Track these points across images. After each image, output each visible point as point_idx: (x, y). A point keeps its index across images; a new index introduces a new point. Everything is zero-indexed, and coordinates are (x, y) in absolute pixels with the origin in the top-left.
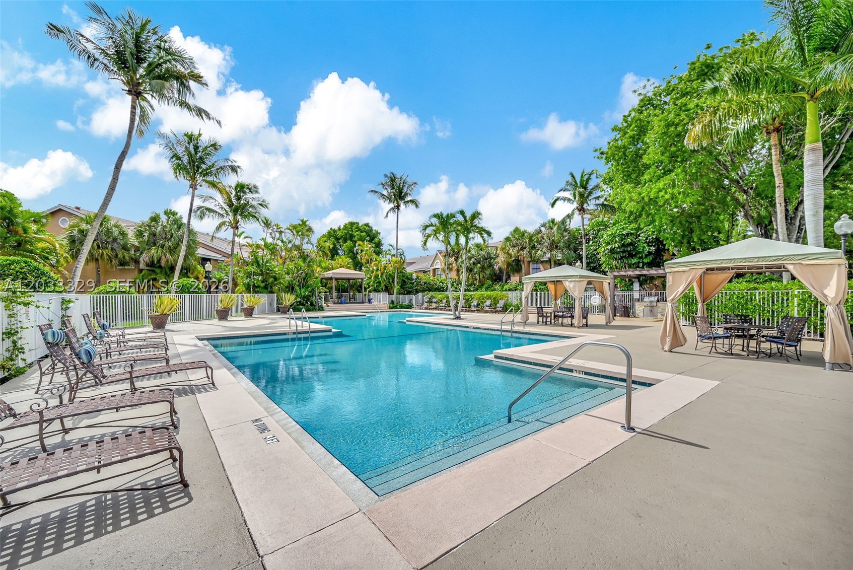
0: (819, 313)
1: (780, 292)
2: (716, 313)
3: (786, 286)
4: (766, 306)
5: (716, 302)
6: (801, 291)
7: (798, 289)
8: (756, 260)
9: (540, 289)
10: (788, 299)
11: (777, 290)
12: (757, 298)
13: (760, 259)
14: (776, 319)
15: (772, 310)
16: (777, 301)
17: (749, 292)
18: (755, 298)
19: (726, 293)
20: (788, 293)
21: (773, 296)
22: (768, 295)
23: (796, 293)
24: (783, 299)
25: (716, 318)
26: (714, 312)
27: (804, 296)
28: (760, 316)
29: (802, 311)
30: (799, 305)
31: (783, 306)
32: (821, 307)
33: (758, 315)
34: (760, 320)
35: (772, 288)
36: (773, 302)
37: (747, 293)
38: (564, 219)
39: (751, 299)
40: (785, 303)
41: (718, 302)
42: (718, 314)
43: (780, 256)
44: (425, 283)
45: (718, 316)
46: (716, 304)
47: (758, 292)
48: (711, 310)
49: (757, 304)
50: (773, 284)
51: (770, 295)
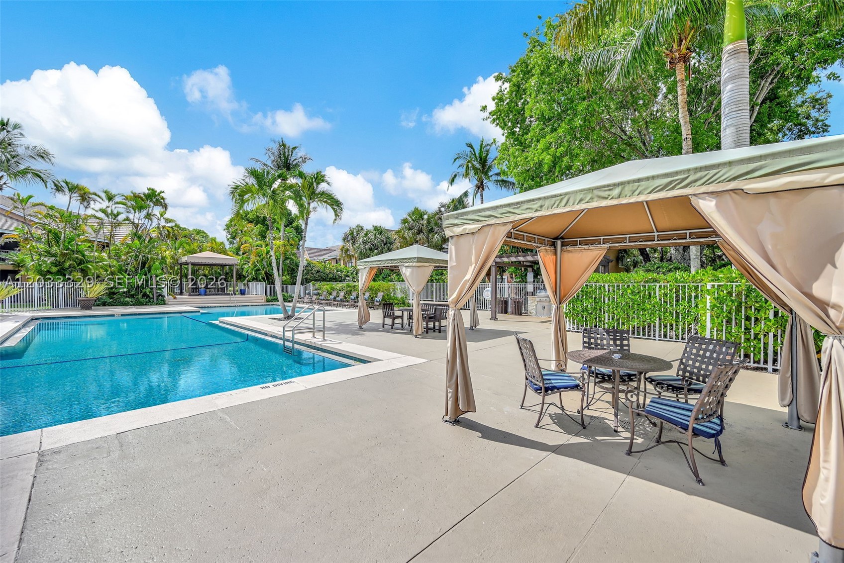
0: (743, 321)
1: (687, 285)
2: (606, 314)
3: (694, 276)
4: (668, 306)
5: (606, 299)
6: (716, 284)
7: (713, 281)
8: (616, 192)
9: (436, 280)
10: (696, 297)
11: (683, 282)
12: (657, 295)
13: (628, 189)
14: (681, 324)
15: (676, 312)
16: (683, 299)
17: (647, 284)
18: (655, 293)
19: (618, 286)
20: (696, 288)
21: (677, 291)
22: (671, 290)
23: (709, 287)
24: (690, 296)
25: (606, 321)
26: (604, 313)
27: (721, 293)
28: (660, 319)
29: (718, 318)
30: (713, 308)
31: (690, 307)
32: (746, 311)
33: (658, 319)
34: (660, 326)
35: (676, 280)
36: (677, 301)
37: (643, 286)
38: (461, 197)
39: (650, 293)
40: (693, 302)
41: (609, 300)
42: (609, 317)
43: (677, 173)
44: (318, 272)
45: (609, 320)
46: (606, 302)
47: (658, 285)
48: (600, 310)
49: (657, 302)
50: (678, 274)
51: (674, 290)
